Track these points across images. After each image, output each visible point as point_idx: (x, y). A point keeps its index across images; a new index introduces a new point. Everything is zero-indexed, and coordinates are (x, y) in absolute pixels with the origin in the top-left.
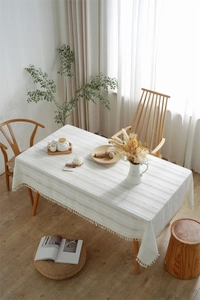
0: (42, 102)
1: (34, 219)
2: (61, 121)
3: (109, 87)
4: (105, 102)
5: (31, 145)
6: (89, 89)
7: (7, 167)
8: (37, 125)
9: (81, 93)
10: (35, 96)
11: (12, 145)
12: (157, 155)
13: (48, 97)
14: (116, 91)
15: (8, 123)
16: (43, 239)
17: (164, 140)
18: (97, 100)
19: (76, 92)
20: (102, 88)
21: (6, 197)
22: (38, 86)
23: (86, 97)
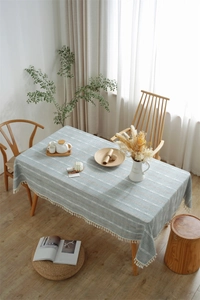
0: (42, 103)
1: (33, 219)
2: (60, 121)
3: (109, 89)
4: (105, 104)
5: (31, 146)
6: (89, 90)
7: (6, 167)
8: (37, 126)
9: (81, 94)
10: (35, 97)
11: (11, 146)
12: (156, 157)
13: (47, 98)
14: (115, 93)
15: (7, 123)
16: (42, 239)
17: (162, 142)
18: (97, 101)
19: (76, 93)
20: (101, 89)
21: (5, 198)
22: (38, 87)
23: (86, 98)
